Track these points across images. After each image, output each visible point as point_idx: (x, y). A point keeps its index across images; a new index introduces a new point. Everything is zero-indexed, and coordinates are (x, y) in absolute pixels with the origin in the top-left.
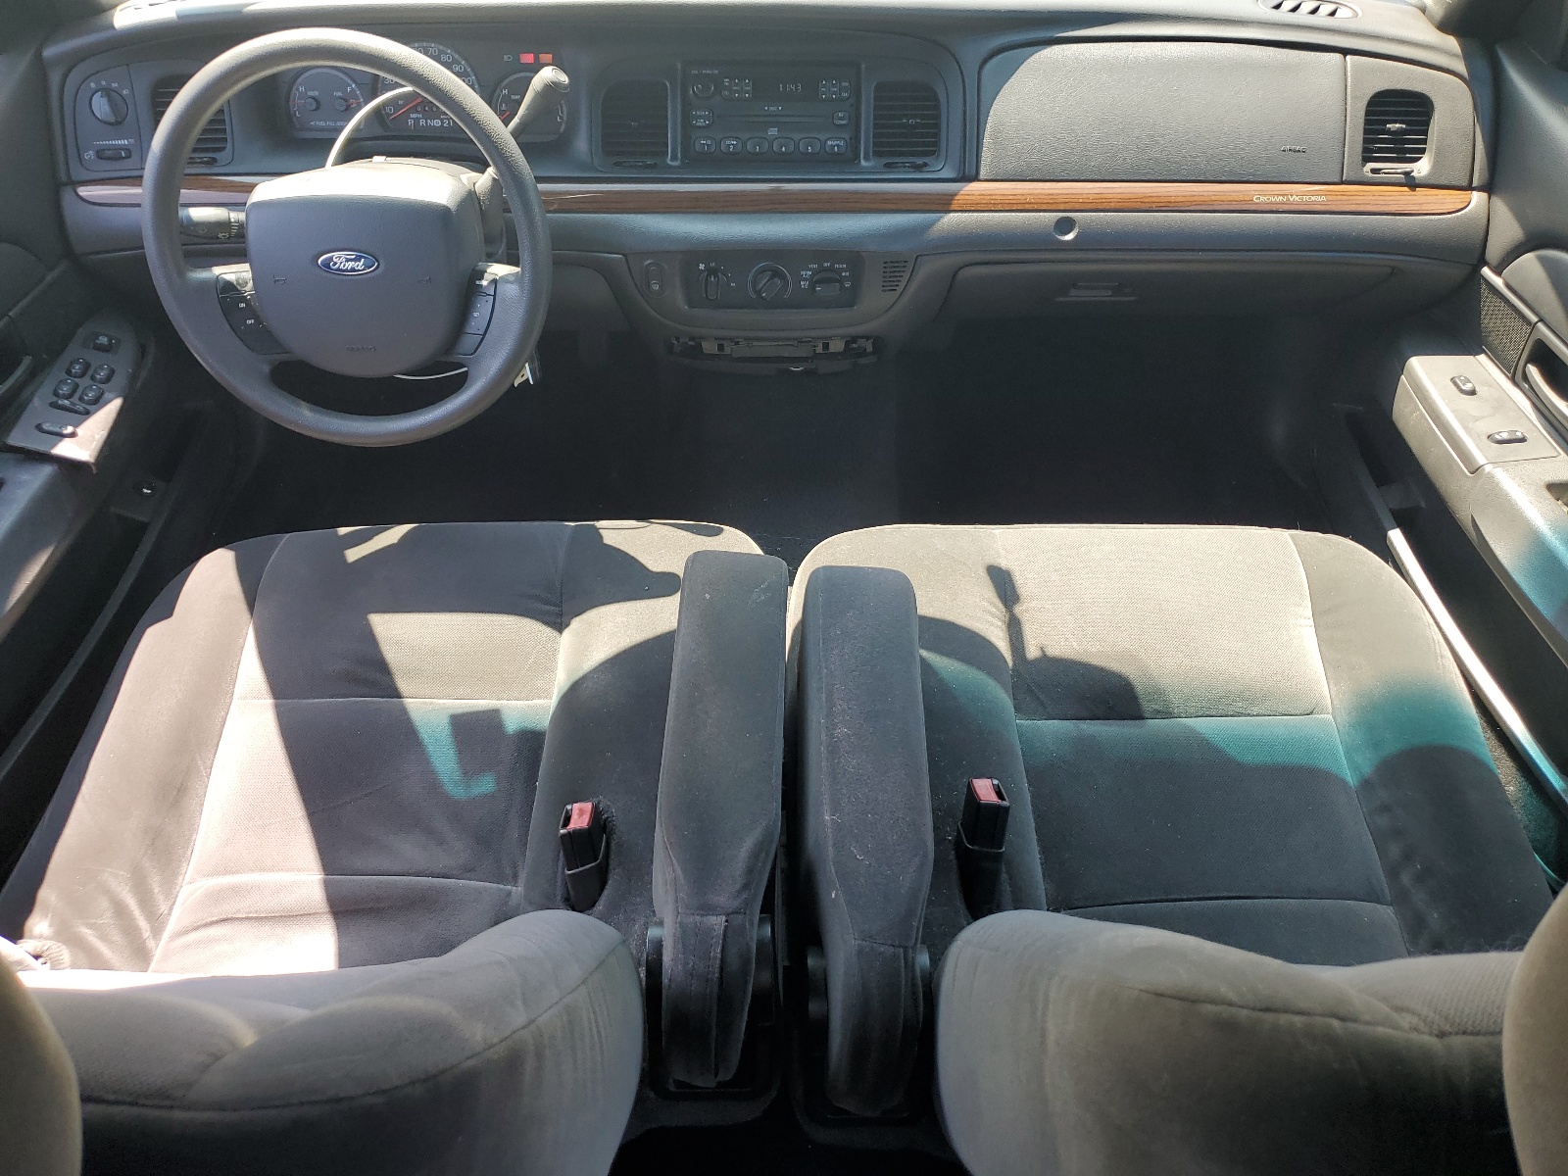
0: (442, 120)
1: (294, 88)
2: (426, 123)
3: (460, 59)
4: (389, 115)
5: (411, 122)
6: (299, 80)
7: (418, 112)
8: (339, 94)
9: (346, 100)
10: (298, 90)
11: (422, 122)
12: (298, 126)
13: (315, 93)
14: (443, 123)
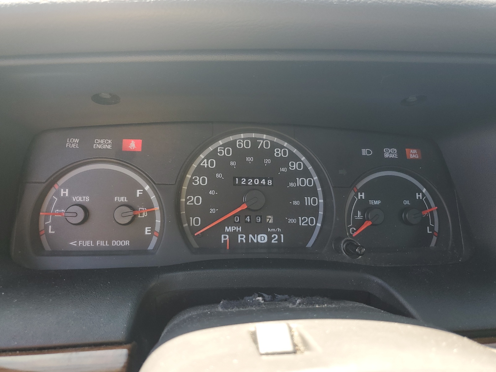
0: (269, 235)
1: (53, 191)
2: (247, 239)
3: (280, 142)
4: (193, 230)
5: (224, 238)
6: (61, 182)
7: (235, 224)
8: (123, 199)
9: (133, 209)
10: (57, 194)
11: (241, 238)
12: (47, 247)
13: (85, 199)
14: (270, 239)
